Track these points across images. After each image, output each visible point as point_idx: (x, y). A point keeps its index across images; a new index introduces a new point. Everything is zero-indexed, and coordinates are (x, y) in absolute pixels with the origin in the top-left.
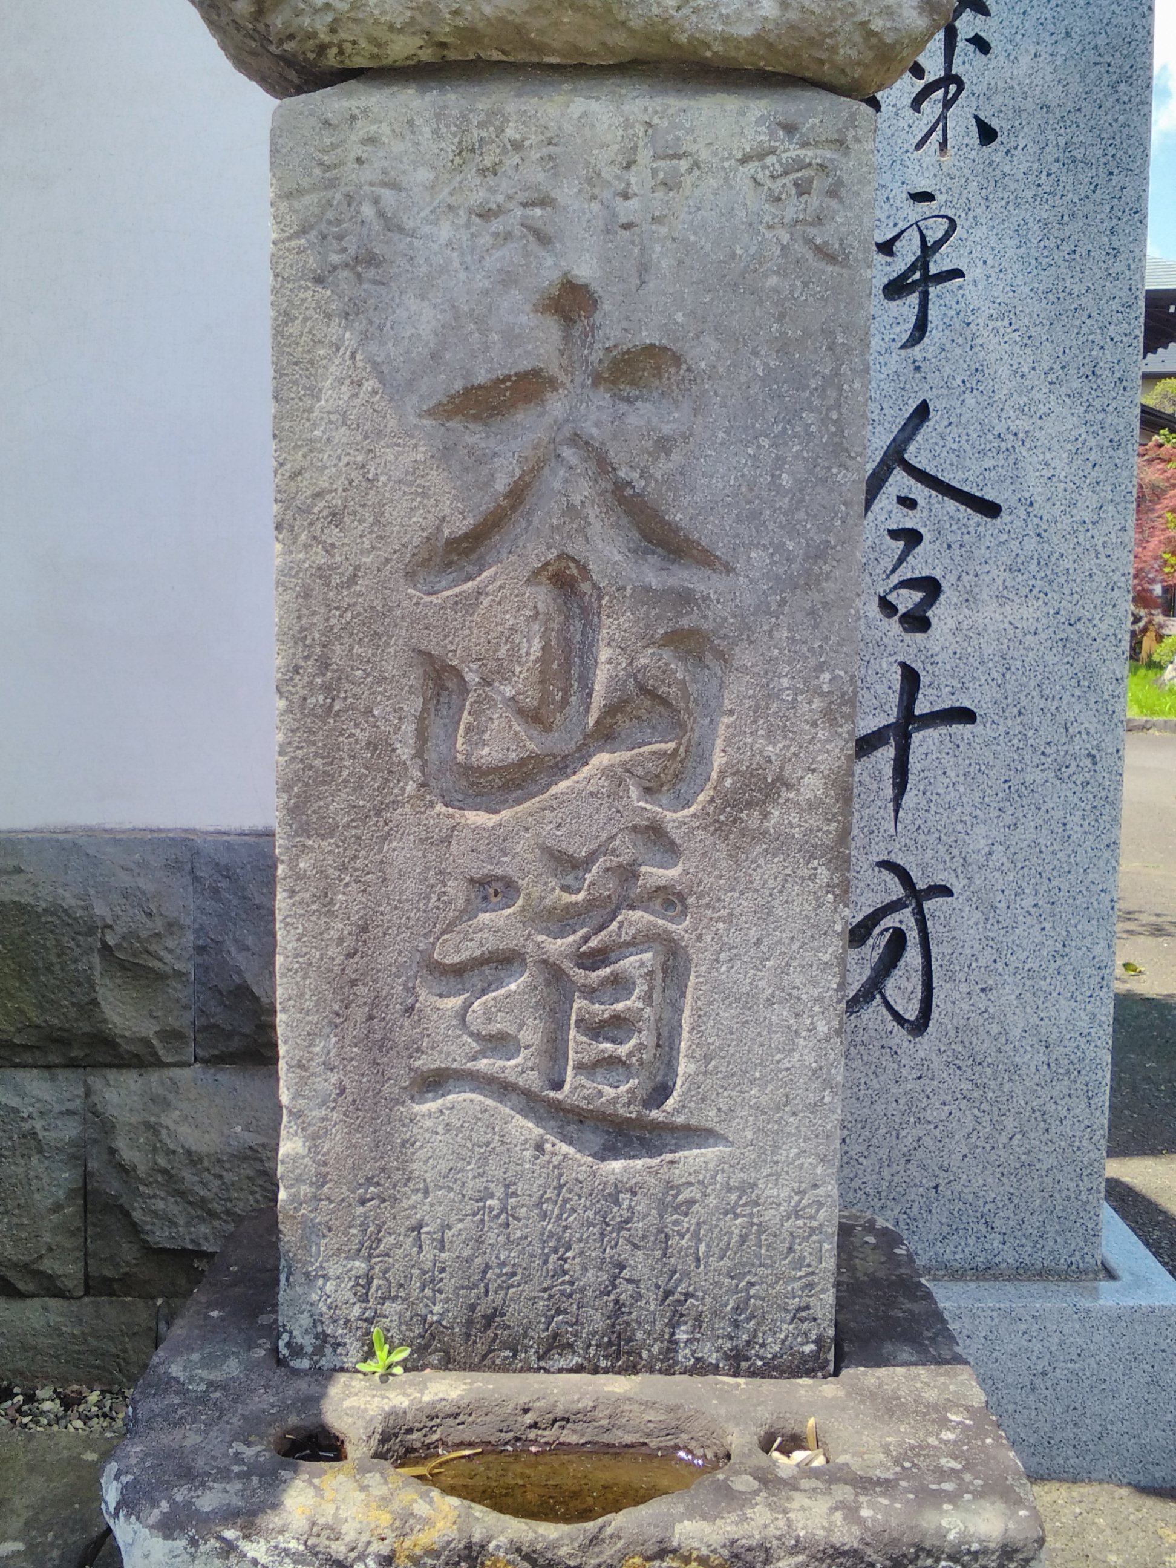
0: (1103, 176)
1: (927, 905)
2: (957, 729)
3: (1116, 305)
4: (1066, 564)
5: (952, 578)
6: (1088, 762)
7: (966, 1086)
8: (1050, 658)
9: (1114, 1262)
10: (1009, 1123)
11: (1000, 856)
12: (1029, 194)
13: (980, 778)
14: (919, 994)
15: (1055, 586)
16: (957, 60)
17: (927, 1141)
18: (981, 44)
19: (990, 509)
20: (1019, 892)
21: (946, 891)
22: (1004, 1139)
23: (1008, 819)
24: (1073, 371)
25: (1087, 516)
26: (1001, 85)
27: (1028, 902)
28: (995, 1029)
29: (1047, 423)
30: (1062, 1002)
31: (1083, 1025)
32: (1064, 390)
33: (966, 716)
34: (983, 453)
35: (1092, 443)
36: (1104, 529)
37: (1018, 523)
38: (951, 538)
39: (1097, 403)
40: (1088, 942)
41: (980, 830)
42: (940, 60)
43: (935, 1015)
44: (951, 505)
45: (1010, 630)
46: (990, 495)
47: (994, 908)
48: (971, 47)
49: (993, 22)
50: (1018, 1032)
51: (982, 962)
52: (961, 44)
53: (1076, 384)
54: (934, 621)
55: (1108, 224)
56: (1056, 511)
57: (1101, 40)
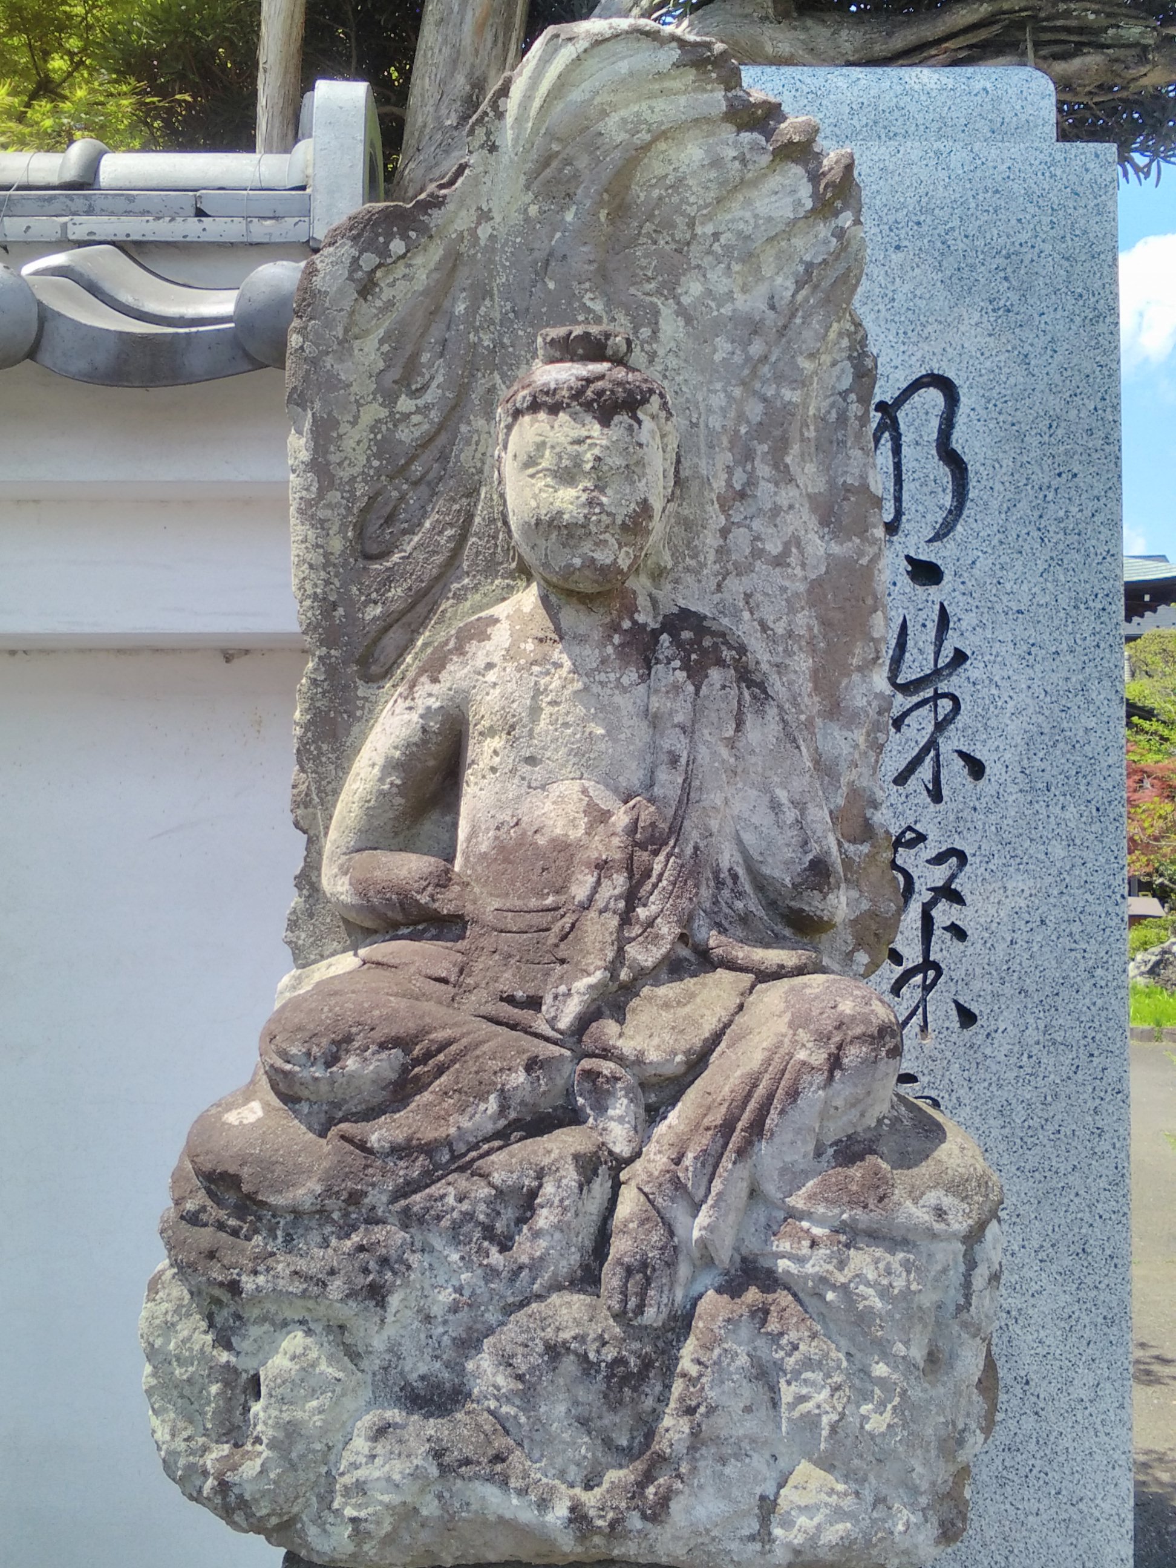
0: (1084, 1057)
3: (1103, 1183)
4: (1066, 1442)
8: (1053, 1540)
12: (1011, 1075)
15: (1055, 1465)
16: (934, 947)
18: (958, 932)
24: (1063, 1249)
25: (1084, 1394)
26: (978, 971)
29: (1040, 1301)
32: (1055, 1267)
35: (1086, 1319)
36: (1103, 1407)
37: (1015, 1402)
39: (1089, 1281)
42: (918, 948)
45: (1012, 1511)
48: (948, 935)
49: (968, 911)
52: (938, 932)
53: (1067, 1261)
55: (1091, 1104)
56: (1053, 1389)
57: (1076, 928)
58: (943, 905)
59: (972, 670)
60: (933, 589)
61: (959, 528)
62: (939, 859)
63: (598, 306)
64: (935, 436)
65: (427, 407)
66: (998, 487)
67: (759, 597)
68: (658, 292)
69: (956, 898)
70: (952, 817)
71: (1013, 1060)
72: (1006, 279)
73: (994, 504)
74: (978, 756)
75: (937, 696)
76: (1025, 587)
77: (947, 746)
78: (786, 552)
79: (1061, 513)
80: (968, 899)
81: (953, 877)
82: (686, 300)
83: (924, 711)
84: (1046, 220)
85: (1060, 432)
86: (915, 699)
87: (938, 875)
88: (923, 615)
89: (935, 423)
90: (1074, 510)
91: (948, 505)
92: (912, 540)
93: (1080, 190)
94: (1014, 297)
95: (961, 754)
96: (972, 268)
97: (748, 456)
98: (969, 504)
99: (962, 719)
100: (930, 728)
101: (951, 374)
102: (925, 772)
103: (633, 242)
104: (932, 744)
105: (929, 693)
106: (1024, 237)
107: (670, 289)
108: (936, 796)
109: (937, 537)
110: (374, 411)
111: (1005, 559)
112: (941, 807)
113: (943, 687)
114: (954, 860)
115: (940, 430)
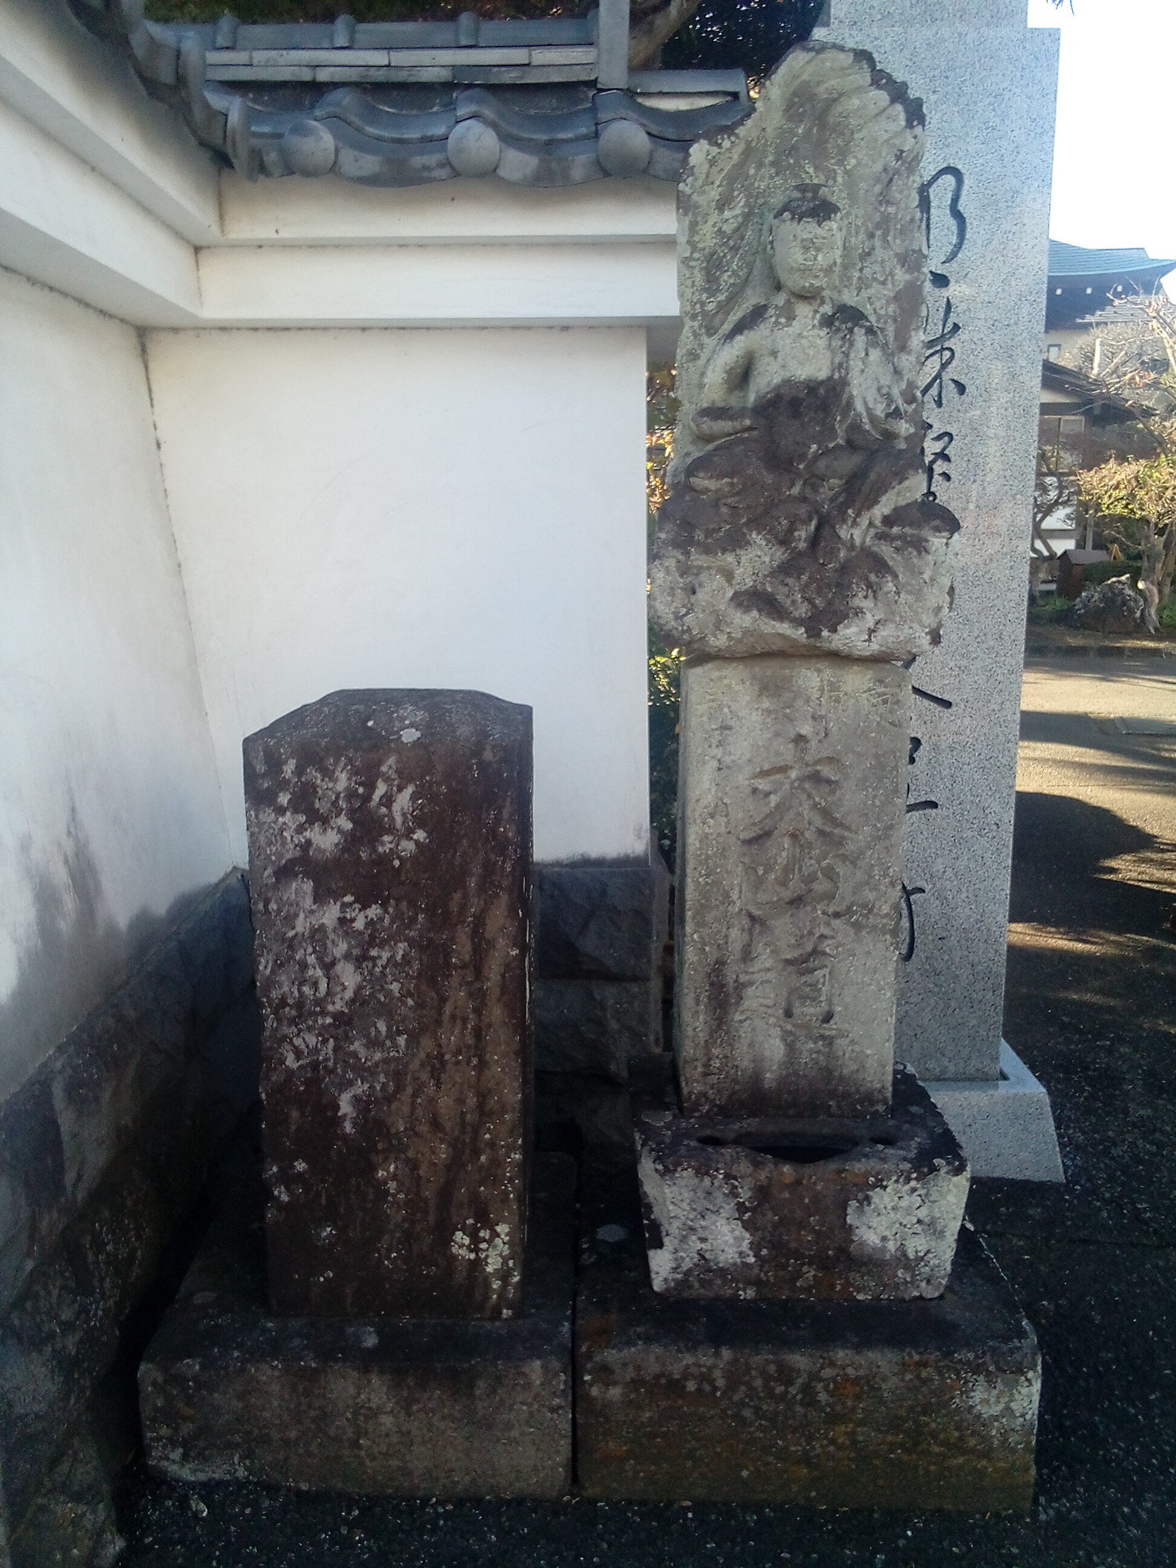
0: (1007, 540)
1: (912, 898)
2: (928, 811)
3: (1012, 604)
4: (985, 730)
5: (926, 738)
6: (995, 827)
7: (931, 986)
8: (976, 776)
9: (1006, 1070)
10: (953, 1004)
11: (949, 873)
12: (968, 550)
13: (940, 835)
14: (907, 941)
16: (933, 485)
17: (911, 1013)
18: (947, 477)
19: (947, 704)
20: (960, 891)
21: (922, 891)
22: (950, 1011)
23: (954, 856)
24: (989, 636)
25: (996, 707)
26: (956, 496)
27: (964, 895)
28: (946, 958)
29: (976, 662)
30: (981, 944)
31: (991, 955)
32: (985, 646)
33: (934, 805)
34: (943, 677)
35: (999, 671)
36: (1004, 713)
37: (960, 711)
38: (926, 718)
39: (1002, 653)
40: (994, 915)
41: (939, 861)
43: (915, 951)
44: (926, 702)
45: (956, 763)
46: (946, 697)
47: (946, 899)
48: (940, 478)
49: (952, 465)
50: (958, 960)
51: (940, 925)
52: (936, 477)
53: (992, 643)
54: (917, 759)
55: (1010, 565)
56: (981, 704)
57: (1008, 473)
58: (939, 462)
59: (963, 335)
60: (943, 290)
61: (959, 255)
62: (939, 438)
63: (811, 171)
64: (949, 202)
65: (737, 216)
66: (982, 232)
67: (874, 299)
68: (836, 164)
69: (947, 458)
70: (946, 415)
71: (971, 542)
72: (994, 110)
73: (980, 242)
74: (962, 382)
75: (943, 349)
76: (993, 289)
77: (946, 377)
78: (886, 280)
79: (1016, 247)
80: (953, 459)
81: (945, 448)
82: (848, 167)
83: (936, 357)
84: (1018, 74)
85: (1018, 200)
86: (931, 351)
87: (938, 447)
88: (937, 304)
89: (950, 195)
90: (1023, 244)
91: (954, 242)
92: (934, 261)
93: (1038, 55)
94: (998, 120)
95: (954, 381)
96: (975, 103)
97: (871, 236)
98: (966, 242)
99: (954, 363)
100: (938, 367)
101: (959, 167)
102: (934, 391)
103: (827, 141)
104: (938, 376)
105: (939, 348)
106: (1006, 84)
107: (841, 163)
108: (939, 404)
109: (947, 261)
110: (714, 217)
111: (984, 272)
112: (941, 410)
113: (946, 345)
114: (946, 439)
115: (952, 199)
